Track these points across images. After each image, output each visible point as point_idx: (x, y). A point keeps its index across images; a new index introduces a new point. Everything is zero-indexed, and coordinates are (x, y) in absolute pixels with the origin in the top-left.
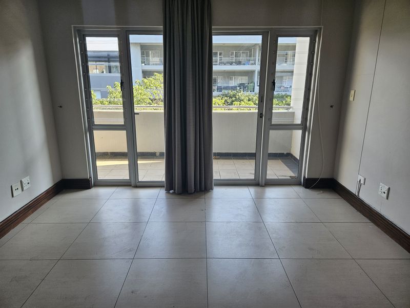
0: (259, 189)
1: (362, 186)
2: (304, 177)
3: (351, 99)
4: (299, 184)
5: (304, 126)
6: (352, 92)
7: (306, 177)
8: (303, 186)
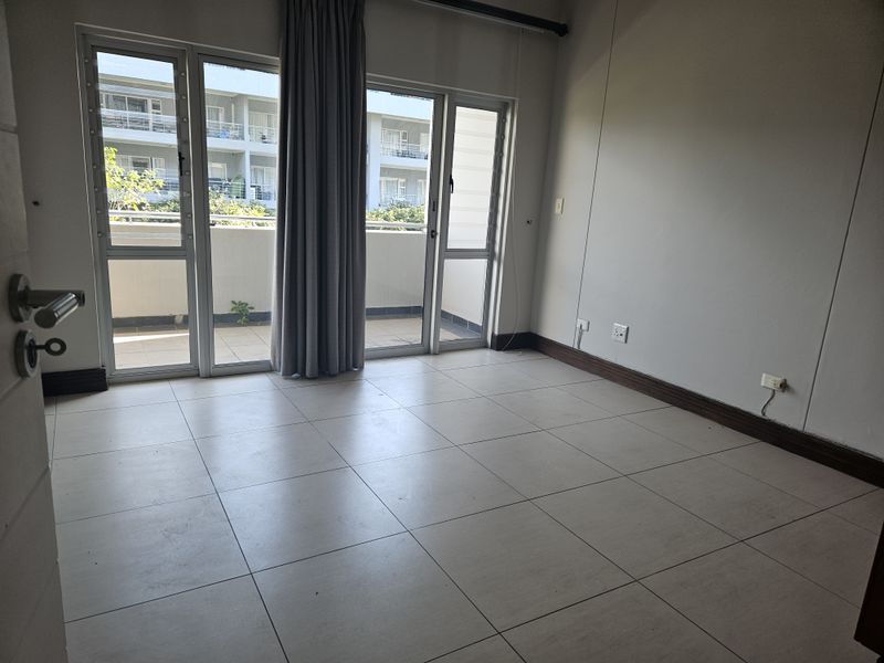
0: (429, 360)
1: (585, 333)
2: (493, 333)
3: (558, 210)
4: (486, 347)
5: (489, 253)
6: (559, 202)
7: (496, 333)
8: (492, 348)
